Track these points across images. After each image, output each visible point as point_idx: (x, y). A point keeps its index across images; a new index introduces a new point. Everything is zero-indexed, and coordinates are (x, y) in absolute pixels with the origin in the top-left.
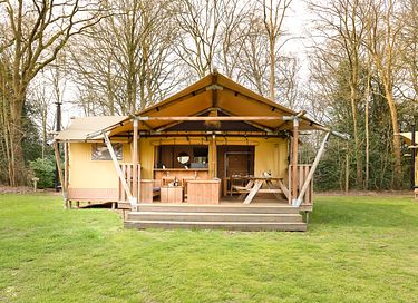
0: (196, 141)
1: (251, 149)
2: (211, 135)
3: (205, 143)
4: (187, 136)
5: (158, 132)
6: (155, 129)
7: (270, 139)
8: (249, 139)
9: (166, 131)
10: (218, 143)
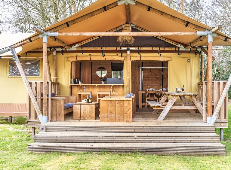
0: (111, 57)
1: (164, 64)
2: (125, 51)
3: (120, 59)
4: (102, 52)
5: (74, 48)
6: (71, 46)
7: (183, 55)
8: (163, 54)
9: (81, 47)
10: (133, 59)
